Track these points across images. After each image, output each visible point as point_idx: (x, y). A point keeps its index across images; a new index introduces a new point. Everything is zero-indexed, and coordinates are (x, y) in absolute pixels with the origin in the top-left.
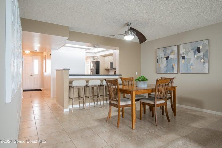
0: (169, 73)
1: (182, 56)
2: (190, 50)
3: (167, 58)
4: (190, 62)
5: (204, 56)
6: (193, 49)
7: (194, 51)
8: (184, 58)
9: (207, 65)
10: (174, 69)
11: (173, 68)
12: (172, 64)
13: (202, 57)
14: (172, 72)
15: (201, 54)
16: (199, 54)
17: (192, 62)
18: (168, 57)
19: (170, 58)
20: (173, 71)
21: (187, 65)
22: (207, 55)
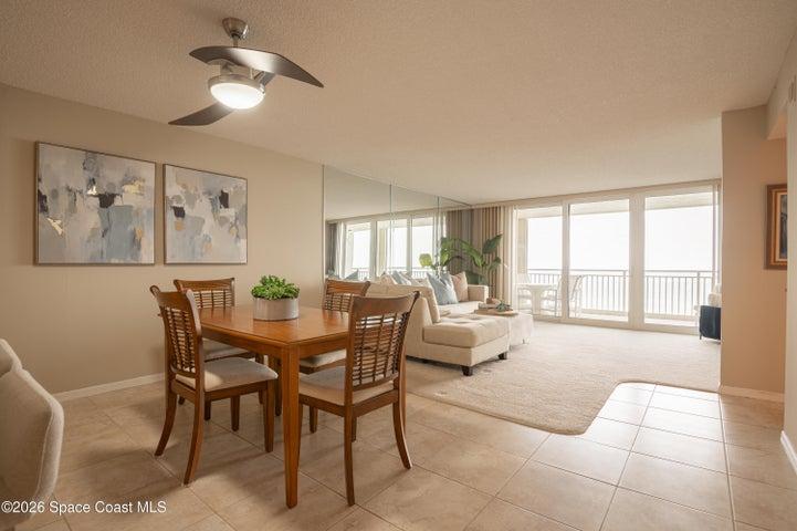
0: (113, 261)
1: (175, 205)
2: (201, 192)
3: (106, 200)
4: (201, 230)
5: (236, 219)
6: (210, 194)
7: (212, 201)
8: (179, 212)
9: (243, 242)
10: (139, 249)
11: (135, 242)
12: (130, 228)
13: (232, 220)
14: (129, 260)
15: (230, 213)
16: (224, 212)
17: (205, 230)
18: (113, 196)
19: (118, 202)
20: (136, 255)
21: (192, 238)
22: (243, 216)
